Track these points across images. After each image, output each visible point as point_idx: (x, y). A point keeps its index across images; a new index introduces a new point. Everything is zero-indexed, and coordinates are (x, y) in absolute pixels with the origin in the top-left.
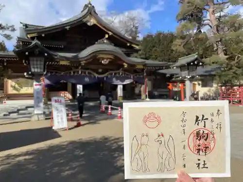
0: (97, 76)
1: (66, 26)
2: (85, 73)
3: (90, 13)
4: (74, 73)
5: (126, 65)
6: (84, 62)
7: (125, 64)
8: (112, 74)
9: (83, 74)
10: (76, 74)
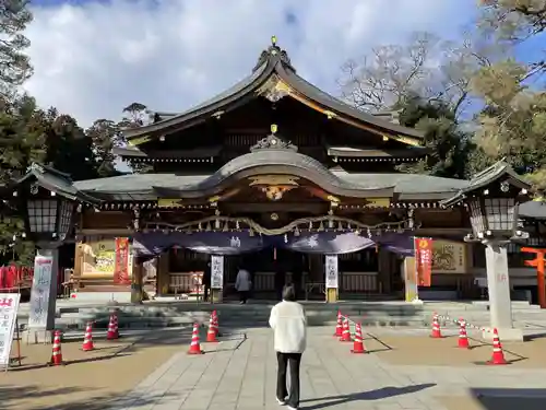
0: (261, 231)
1: (215, 111)
2: (232, 225)
3: (274, 71)
4: (204, 226)
5: (336, 200)
6: (218, 198)
7: (330, 197)
8: (307, 226)
9: (226, 229)
10: (209, 229)
